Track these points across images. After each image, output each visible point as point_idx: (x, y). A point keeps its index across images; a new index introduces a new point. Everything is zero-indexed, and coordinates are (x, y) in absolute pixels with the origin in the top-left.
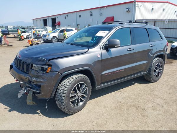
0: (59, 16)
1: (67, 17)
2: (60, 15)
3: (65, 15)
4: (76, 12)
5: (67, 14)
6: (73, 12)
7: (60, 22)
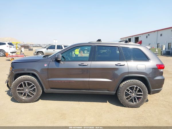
0: (141, 35)
1: (148, 36)
2: (143, 34)
3: (147, 35)
4: (158, 31)
5: (148, 34)
6: (154, 31)
7: (142, 41)
